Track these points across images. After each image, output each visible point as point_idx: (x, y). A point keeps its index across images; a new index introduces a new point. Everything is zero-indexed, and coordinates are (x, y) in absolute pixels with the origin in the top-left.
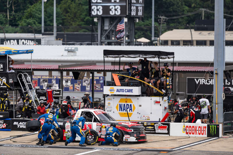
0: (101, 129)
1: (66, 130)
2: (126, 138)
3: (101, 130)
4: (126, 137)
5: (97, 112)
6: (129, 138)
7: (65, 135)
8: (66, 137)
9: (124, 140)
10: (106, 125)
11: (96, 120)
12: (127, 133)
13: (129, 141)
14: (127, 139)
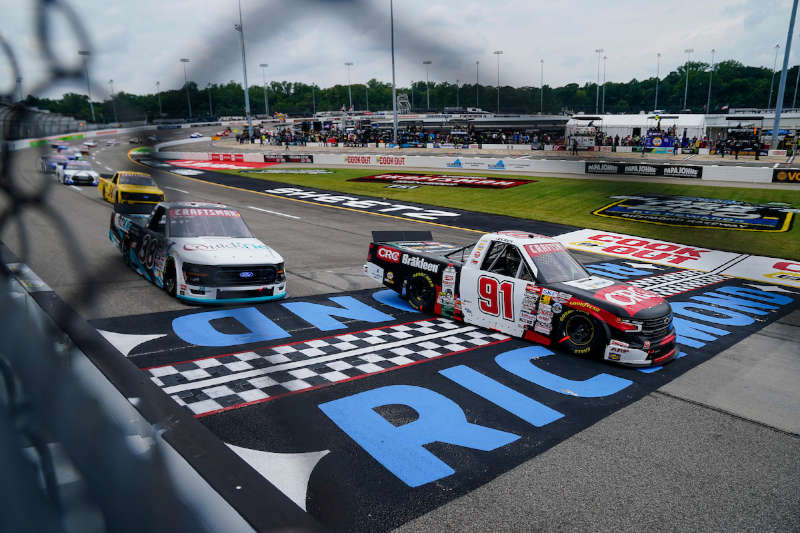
0: (537, 303)
1: (445, 288)
2: (613, 352)
3: (537, 308)
4: (613, 347)
5: (534, 248)
6: (625, 351)
7: (439, 301)
8: (442, 306)
9: (606, 357)
10: (556, 296)
11: (527, 273)
12: (621, 336)
13: (623, 360)
14: (619, 355)
